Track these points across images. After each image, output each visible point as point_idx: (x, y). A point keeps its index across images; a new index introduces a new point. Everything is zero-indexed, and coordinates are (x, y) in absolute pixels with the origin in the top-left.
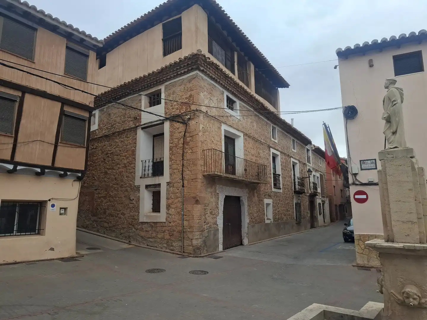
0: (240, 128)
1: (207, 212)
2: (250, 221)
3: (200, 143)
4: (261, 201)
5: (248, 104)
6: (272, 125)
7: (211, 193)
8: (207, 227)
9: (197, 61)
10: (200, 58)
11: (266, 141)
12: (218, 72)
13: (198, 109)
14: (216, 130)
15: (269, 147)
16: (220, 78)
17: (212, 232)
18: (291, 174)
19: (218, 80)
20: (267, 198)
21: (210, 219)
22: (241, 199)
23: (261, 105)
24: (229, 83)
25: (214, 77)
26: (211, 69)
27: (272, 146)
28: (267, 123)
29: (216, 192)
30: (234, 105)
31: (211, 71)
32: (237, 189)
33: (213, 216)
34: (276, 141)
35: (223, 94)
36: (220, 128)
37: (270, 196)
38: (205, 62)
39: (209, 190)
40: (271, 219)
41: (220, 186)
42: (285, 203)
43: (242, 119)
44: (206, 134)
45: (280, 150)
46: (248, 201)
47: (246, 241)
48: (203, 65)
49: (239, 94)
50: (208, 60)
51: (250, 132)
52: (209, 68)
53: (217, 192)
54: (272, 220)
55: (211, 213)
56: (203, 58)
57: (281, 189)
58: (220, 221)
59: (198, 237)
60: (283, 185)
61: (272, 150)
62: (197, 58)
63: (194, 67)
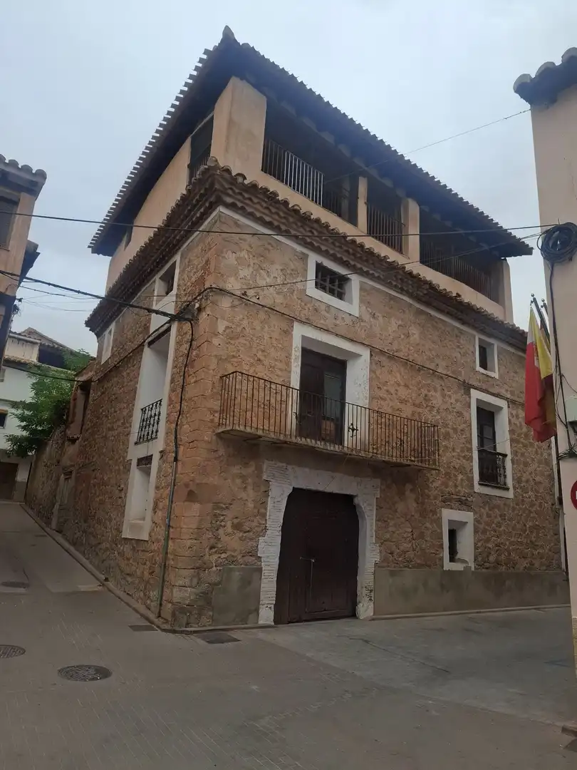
0: (362, 335)
1: (223, 524)
2: (384, 560)
3: (215, 361)
4: (428, 513)
5: (390, 285)
6: (478, 336)
7: (243, 478)
8: (220, 560)
9: (212, 185)
10: (216, 177)
11: (453, 372)
12: (277, 208)
13: (214, 286)
14: (275, 335)
15: (467, 387)
16: (287, 223)
17: (238, 573)
18: (550, 455)
19: (283, 228)
20: (452, 509)
21: (233, 542)
22: (356, 501)
23: (428, 286)
24: (316, 233)
25: (268, 219)
26: (256, 200)
27: (476, 384)
28: (461, 332)
29: (259, 476)
30: (347, 287)
31: (258, 206)
32: (338, 475)
33: (245, 535)
34: (496, 375)
35: (304, 258)
36: (288, 333)
37: (464, 504)
38: (231, 184)
39: (236, 470)
40: (466, 562)
41: (276, 464)
42: (525, 525)
43: (367, 317)
44: (237, 341)
45: (509, 396)
46: (379, 507)
47: (365, 608)
48: (230, 192)
49: (352, 260)
50: (240, 180)
51: (395, 347)
52: (250, 199)
53: (265, 477)
54: (472, 565)
55: (237, 527)
56: (226, 175)
57: (508, 489)
58: (270, 550)
59: (187, 582)
60: (518, 480)
61: (475, 394)
62: (210, 176)
63: (212, 199)
